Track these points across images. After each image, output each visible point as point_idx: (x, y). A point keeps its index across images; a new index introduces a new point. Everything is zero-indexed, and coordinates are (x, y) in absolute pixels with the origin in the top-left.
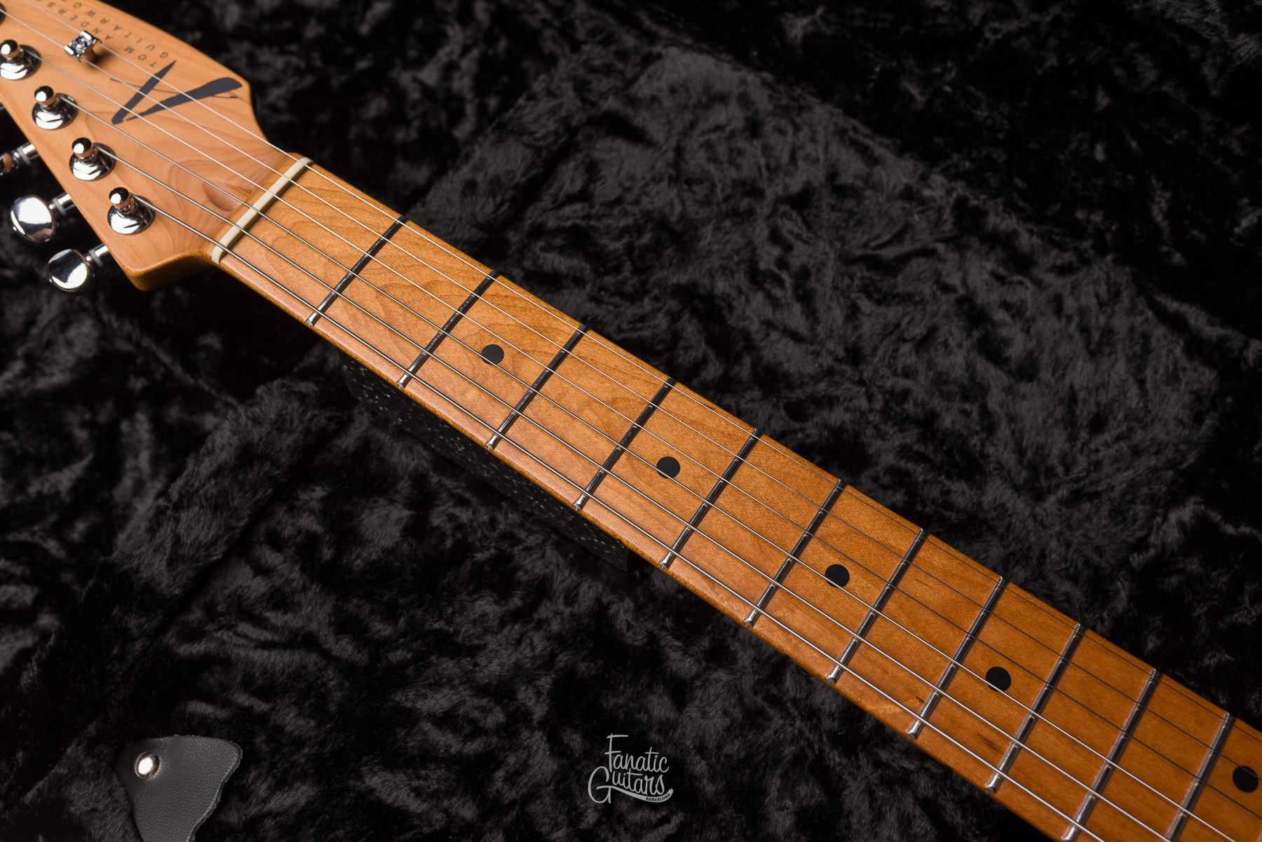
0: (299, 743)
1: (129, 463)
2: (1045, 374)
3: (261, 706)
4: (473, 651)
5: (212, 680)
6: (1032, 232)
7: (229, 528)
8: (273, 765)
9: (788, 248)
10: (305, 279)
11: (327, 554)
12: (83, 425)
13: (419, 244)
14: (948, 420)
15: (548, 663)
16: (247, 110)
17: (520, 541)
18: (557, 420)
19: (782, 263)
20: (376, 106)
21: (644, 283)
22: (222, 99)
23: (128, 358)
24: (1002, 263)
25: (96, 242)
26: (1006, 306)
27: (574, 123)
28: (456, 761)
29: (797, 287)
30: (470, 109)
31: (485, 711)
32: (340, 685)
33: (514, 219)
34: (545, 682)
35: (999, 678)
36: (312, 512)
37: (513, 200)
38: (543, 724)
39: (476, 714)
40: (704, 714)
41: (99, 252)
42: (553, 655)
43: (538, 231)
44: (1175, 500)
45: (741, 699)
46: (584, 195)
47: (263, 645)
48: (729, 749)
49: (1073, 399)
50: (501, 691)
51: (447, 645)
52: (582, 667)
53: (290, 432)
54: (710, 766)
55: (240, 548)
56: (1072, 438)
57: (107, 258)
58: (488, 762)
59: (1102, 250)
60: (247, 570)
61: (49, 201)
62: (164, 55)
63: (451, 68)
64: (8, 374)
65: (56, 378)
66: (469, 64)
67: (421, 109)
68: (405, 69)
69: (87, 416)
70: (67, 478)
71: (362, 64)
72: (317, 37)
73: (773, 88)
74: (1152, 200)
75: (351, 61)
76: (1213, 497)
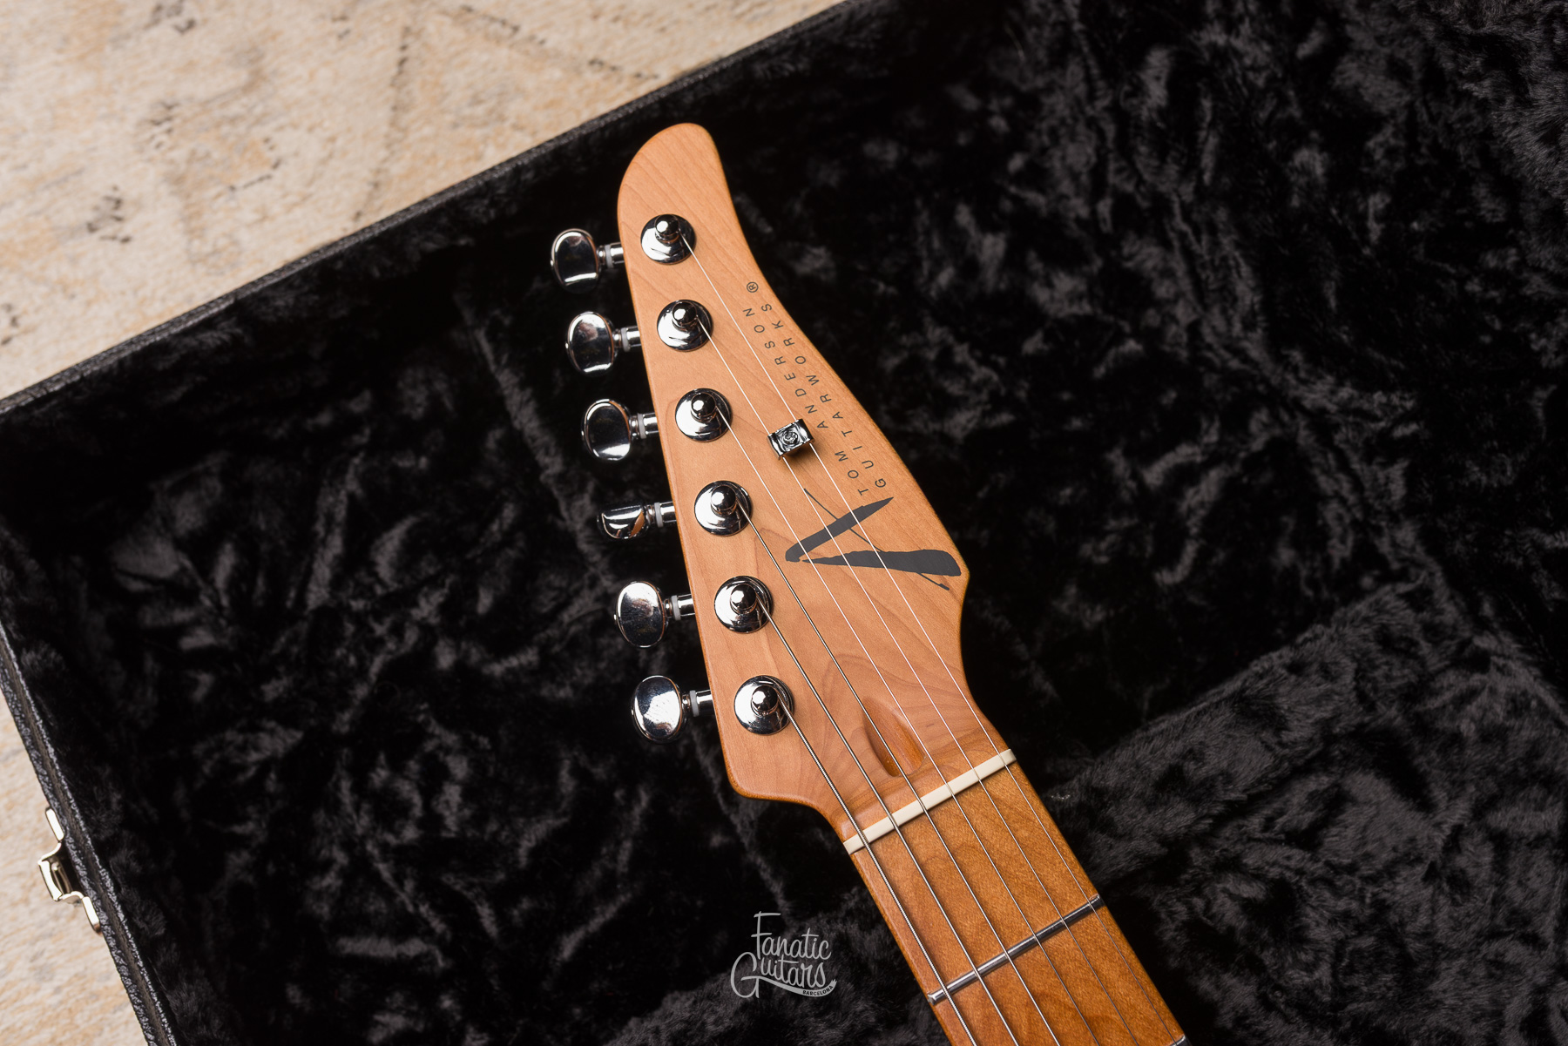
12: (577, 772)
16: (954, 613)
22: (926, 584)
30: (1190, 550)
43: (1231, 863)
46: (1307, 838)
61: (665, 595)
62: (881, 483)
63: (1186, 476)
64: (514, 662)
65: (565, 693)
66: (1208, 488)
67: (1126, 522)
68: (1128, 453)
69: (583, 760)
70: (533, 834)
71: (1077, 423)
72: (1035, 358)
75: (1066, 411)
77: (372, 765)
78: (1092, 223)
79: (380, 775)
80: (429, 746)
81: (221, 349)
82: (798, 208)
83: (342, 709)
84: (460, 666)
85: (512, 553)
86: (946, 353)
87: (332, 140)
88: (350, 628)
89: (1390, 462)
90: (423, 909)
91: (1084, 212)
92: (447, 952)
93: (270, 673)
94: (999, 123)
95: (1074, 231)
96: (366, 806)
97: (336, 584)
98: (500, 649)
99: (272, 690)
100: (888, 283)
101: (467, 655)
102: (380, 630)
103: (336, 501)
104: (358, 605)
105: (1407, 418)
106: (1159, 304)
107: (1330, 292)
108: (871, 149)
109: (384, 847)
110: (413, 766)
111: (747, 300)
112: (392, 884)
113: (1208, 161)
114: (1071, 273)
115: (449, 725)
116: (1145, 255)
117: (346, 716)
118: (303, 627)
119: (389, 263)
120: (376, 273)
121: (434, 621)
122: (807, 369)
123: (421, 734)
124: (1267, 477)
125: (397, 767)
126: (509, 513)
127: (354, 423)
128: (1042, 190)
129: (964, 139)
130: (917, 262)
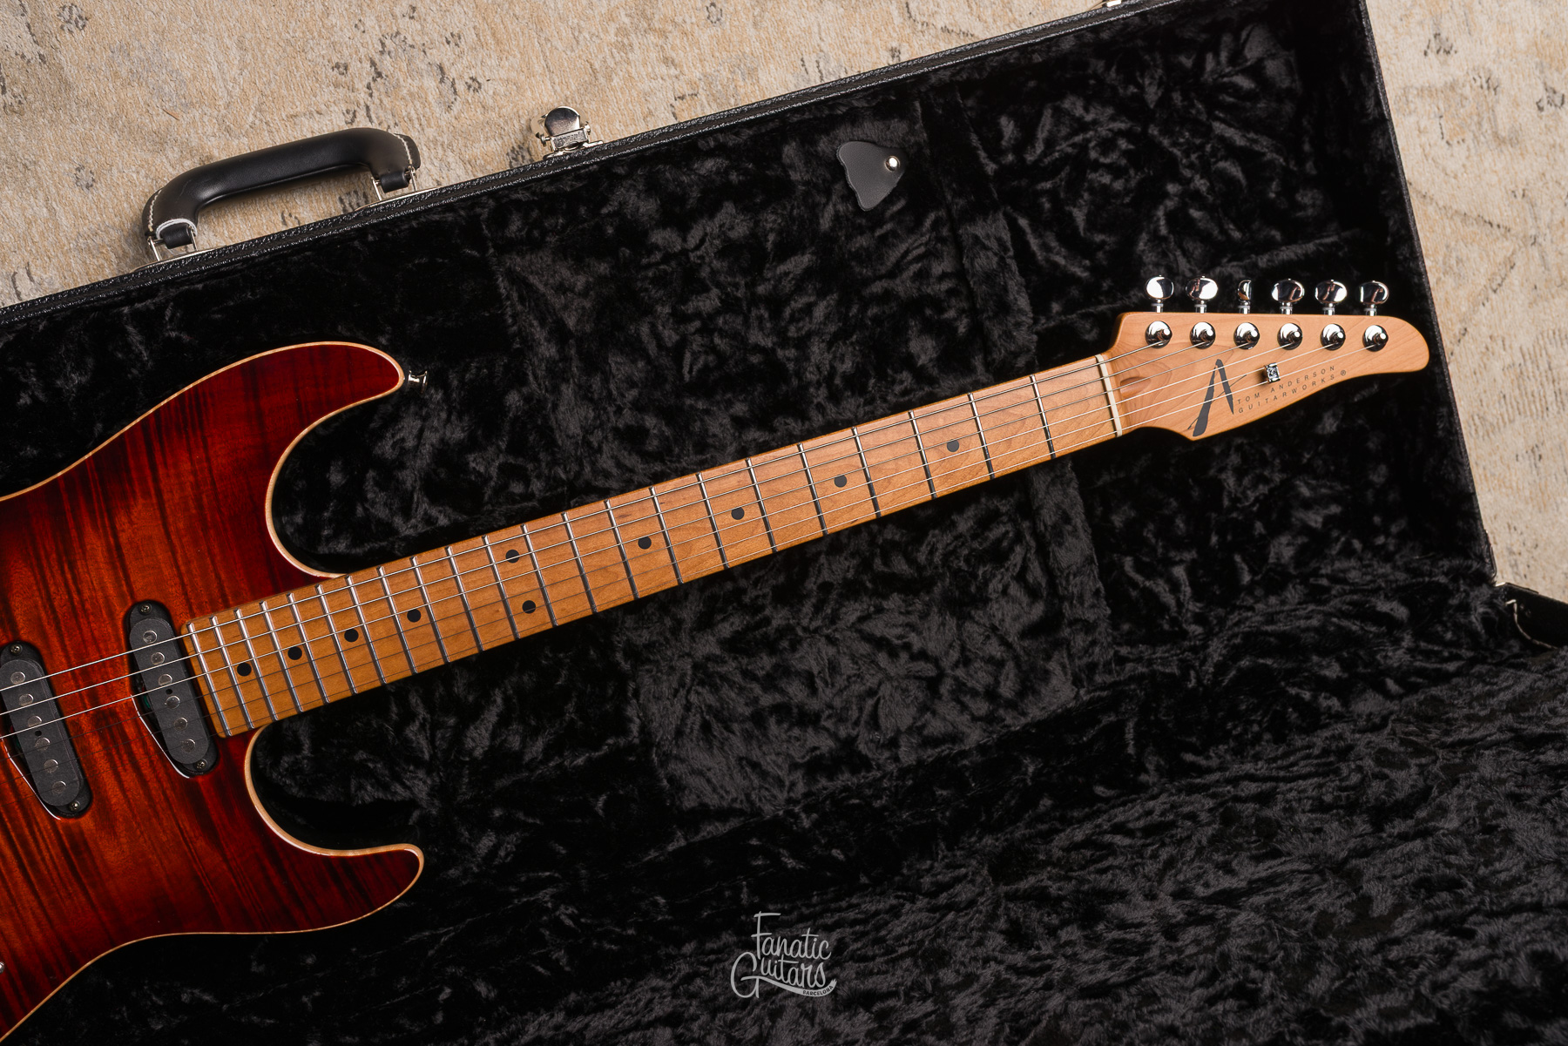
0: (849, 238)
1: (1064, 251)
2: (749, 725)
3: (878, 233)
4: (830, 344)
5: (908, 219)
6: (825, 789)
7: (974, 275)
8: (848, 220)
9: (913, 656)
10: (1056, 390)
11: (928, 312)
12: (1103, 243)
13: (1034, 454)
14: (765, 657)
15: (799, 374)
17: (865, 405)
18: (900, 450)
19: (907, 646)
20: (1181, 526)
21: (949, 568)
22: (1193, 420)
23: (1124, 289)
24: (822, 756)
25: (1165, 309)
26: (798, 738)
27: (1066, 604)
28: (788, 299)
29: (889, 642)
30: (1139, 578)
31: (799, 329)
32: (861, 274)
33: (1033, 532)
34: (791, 366)
35: (645, 543)
36: (955, 319)
37: (1045, 536)
38: (773, 350)
39: (801, 324)
40: (721, 425)
41: (1158, 307)
42: (800, 379)
43: (1019, 538)
44: (644, 729)
45: (715, 447)
46: (1021, 577)
47: (907, 252)
48: (698, 424)
49: (727, 728)
50: (802, 344)
51: (841, 336)
52: (784, 388)
53: (1000, 336)
54: (697, 410)
55: (960, 274)
56: (709, 708)
58: (776, 314)
59: (789, 813)
60: (949, 270)
61: (1207, 302)
62: (1241, 410)
63: (1175, 587)
64: (1162, 222)
65: (1141, 246)
66: (1169, 599)
67: (1160, 550)
68: (1193, 560)
69: (1107, 248)
70: (1079, 216)
71: (1214, 539)
72: (1252, 526)
73: (1008, 726)
74: (793, 856)
75: (1222, 535)
76: (631, 748)
77: (1129, 141)
78: (1316, 573)
79: (1123, 144)
80: (1132, 172)
81: (1363, 107)
82: (1360, 422)
83: (1160, 131)
84: (1166, 195)
86: (1267, 481)
87: (1455, 177)
88: (1198, 141)
89: (1179, 668)
90: (1057, 155)
91: (1323, 571)
92: (1036, 162)
93: (1185, 97)
94: (1381, 540)
95: (1313, 564)
96: (1110, 135)
97: (1222, 139)
98: (1170, 216)
99: (1177, 97)
100: (1309, 460)
101: (1171, 199)
102: (1193, 157)
103: (1264, 145)
104: (1208, 148)
105: (1199, 681)
106: (1267, 595)
107: (1269, 662)
108: (1383, 469)
109: (1089, 141)
110: (1123, 162)
111: (1338, 369)
112: (1071, 141)
113: (1345, 623)
114: (1292, 558)
115: (1140, 184)
116: (1293, 594)
117: (1156, 133)
118: (1204, 117)
119: (1388, 200)
120: (1384, 192)
121: (1192, 186)
122: (1300, 389)
123: (1138, 169)
124: (1166, 627)
125: (1126, 153)
127: (1301, 162)
128: (1339, 553)
129: (1377, 520)
130: (1317, 478)
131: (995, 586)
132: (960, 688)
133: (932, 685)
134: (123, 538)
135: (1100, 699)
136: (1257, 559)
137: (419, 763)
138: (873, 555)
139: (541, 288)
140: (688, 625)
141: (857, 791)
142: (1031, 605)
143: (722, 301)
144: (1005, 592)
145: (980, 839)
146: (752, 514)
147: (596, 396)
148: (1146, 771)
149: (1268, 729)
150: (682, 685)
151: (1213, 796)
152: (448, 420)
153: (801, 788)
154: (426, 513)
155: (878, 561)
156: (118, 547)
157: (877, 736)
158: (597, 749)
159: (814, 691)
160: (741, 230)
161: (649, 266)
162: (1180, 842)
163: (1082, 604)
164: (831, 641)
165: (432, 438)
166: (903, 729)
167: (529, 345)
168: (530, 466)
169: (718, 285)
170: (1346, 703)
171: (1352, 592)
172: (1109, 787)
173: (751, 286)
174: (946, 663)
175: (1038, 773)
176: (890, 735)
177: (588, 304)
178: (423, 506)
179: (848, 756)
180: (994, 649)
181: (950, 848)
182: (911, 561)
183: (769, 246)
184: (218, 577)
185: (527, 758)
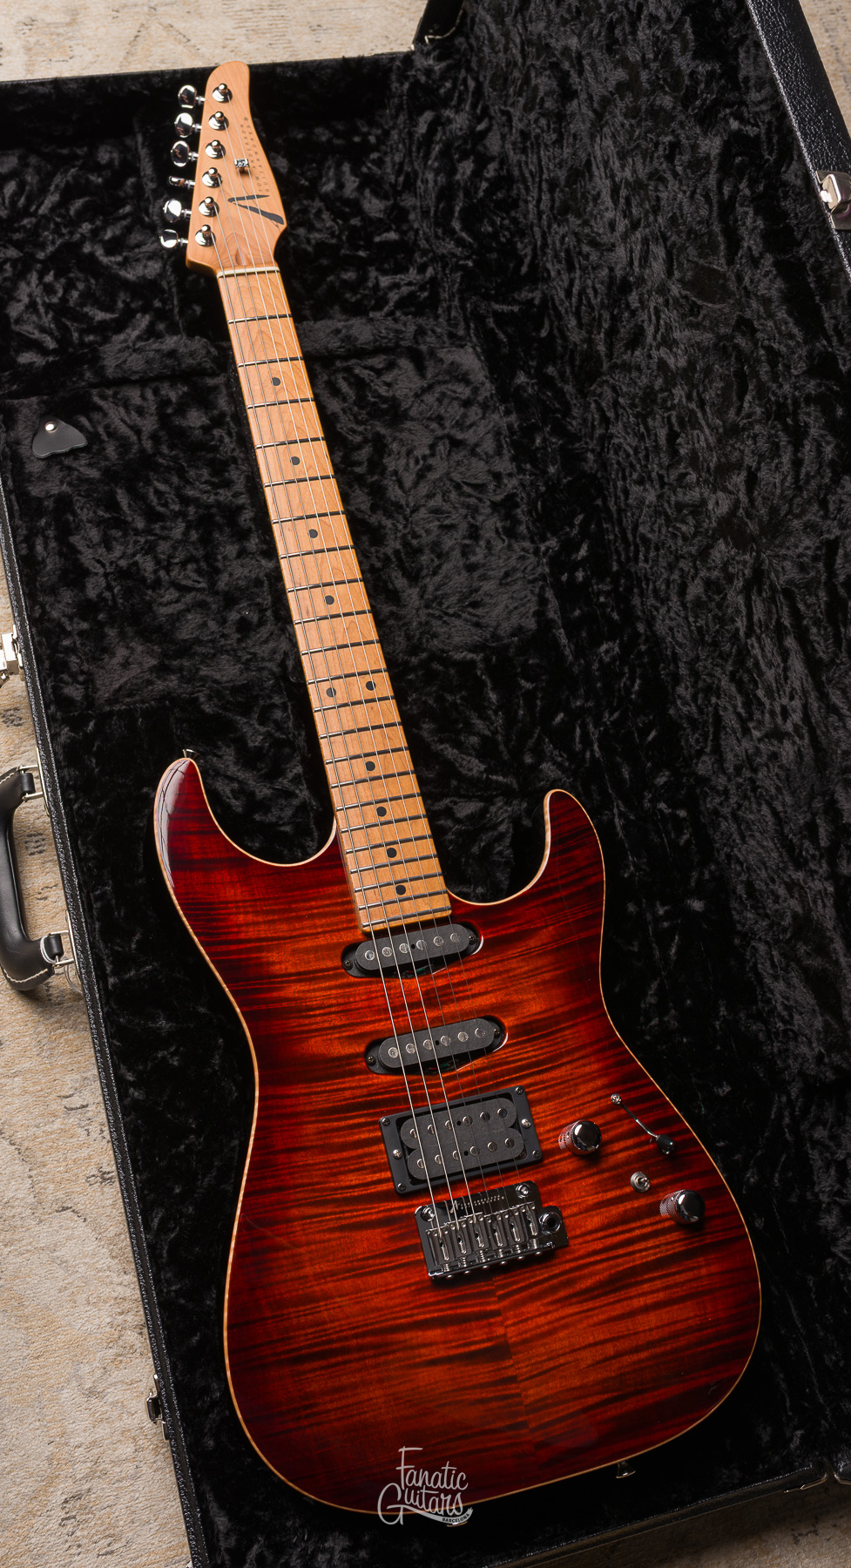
0: (107, 459)
1: (129, 331)
2: (476, 575)
3: (105, 437)
4: (188, 482)
5: (97, 416)
6: (528, 528)
7: (145, 372)
8: (92, 457)
9: (433, 455)
11: (170, 411)
12: (124, 302)
13: (287, 328)
14: (424, 559)
15: (209, 507)
16: (277, 235)
18: (276, 417)
19: (425, 458)
20: (350, 275)
21: (367, 421)
22: (272, 223)
23: (163, 291)
24: (504, 527)
25: (186, 237)
26: (488, 542)
27: (402, 343)
29: (420, 470)
31: (174, 502)
32: (136, 453)
33: (346, 358)
34: (202, 511)
35: (329, 599)
36: (177, 393)
37: (349, 350)
38: (188, 522)
39: (170, 501)
41: (184, 241)
42: (212, 506)
43: (349, 370)
44: (472, 649)
46: (379, 372)
47: (123, 420)
49: (477, 590)
50: (185, 501)
51: (181, 473)
52: (218, 518)
53: (194, 359)
54: (229, 581)
55: (143, 383)
56: (460, 601)
57: (185, 246)
59: (546, 554)
60: (139, 392)
62: (268, 191)
63: (396, 286)
64: (113, 259)
66: (405, 290)
67: (367, 292)
68: (377, 270)
70: (100, 316)
71: (362, 253)
72: (355, 226)
73: (492, 395)
74: (578, 550)
75: (358, 248)
76: (486, 660)
77: (47, 274)
78: (394, 186)
79: (49, 278)
80: (72, 275)
83: (42, 251)
84: (92, 254)
85: (124, 223)
86: (319, 212)
88: (53, 226)
89: (457, 274)
90: (52, 325)
91: (393, 179)
92: (57, 342)
93: (17, 230)
94: (372, 139)
95: (387, 187)
96: (41, 286)
97: (52, 210)
98: (109, 252)
99: (16, 237)
100: (309, 182)
101: (96, 251)
102: (64, 231)
103: (61, 181)
104: (58, 220)
105: (468, 258)
106: (408, 220)
107: (458, 209)
108: (319, 130)
109: (44, 302)
110: (63, 280)
111: (243, 122)
112: (43, 314)
113: (433, 156)
114: (381, 201)
115: (81, 271)
116: (408, 201)
117: (43, 254)
118: (34, 220)
119: (116, 87)
121: (87, 235)
122: (256, 149)
123: (70, 270)
124: (426, 294)
125: (57, 278)
126: (128, 209)
127: (77, 157)
128: (380, 168)
129: (357, 139)
130: (321, 178)
131: (383, 391)
132: (459, 425)
133: (456, 444)
134: (292, 970)
135: (476, 329)
136: (381, 225)
137: (484, 811)
138: (352, 472)
139: (122, 681)
140: (394, 608)
141: (532, 504)
142: (400, 369)
143: (146, 554)
144: (389, 385)
145: (574, 418)
146: (314, 524)
147: (212, 651)
148: (533, 299)
149: (508, 213)
150: (440, 618)
151: (549, 227)
152: (220, 757)
153: (527, 544)
154: (291, 781)
155: (358, 470)
156: (299, 974)
157: (491, 487)
158: (484, 684)
159: (452, 527)
160: (94, 534)
161: (114, 600)
162: (579, 241)
163: (402, 332)
164: (415, 510)
165: (233, 770)
166: (487, 468)
167: (167, 695)
168: (262, 702)
169: (134, 555)
170: (492, 159)
171: (410, 156)
172: (541, 326)
173: (137, 532)
174: (440, 433)
175: (528, 374)
176: (490, 478)
177: (140, 648)
178: (284, 782)
179: (506, 507)
180: (430, 398)
181: (579, 439)
182: (359, 447)
183: (107, 515)
184: (327, 906)
185: (487, 733)
